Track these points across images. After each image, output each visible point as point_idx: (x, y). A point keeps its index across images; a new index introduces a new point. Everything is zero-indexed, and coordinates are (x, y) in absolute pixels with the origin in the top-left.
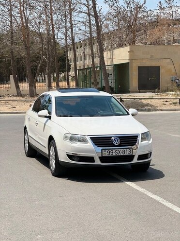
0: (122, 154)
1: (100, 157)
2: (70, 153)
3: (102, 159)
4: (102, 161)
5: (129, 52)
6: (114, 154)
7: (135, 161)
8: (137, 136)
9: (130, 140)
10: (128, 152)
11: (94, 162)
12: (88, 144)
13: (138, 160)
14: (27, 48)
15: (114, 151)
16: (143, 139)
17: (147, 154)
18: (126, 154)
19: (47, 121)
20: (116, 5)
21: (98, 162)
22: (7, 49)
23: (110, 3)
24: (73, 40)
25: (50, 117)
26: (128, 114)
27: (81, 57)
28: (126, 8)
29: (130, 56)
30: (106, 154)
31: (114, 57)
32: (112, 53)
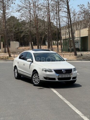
0: (66, 77)
1: (58, 78)
2: (45, 76)
3: (59, 79)
4: (59, 80)
5: (88, 31)
6: (63, 77)
7: (71, 80)
8: (72, 70)
9: (69, 71)
10: (69, 76)
11: (55, 80)
12: (53, 73)
13: (72, 79)
14: (37, 29)
15: (64, 75)
16: (74, 71)
17: (76, 77)
18: (68, 77)
19: (31, 63)
20: (83, 7)
21: (57, 80)
22: (27, 30)
23: (81, 6)
24: (60, 25)
25: (32, 62)
26: (64, 61)
27: (64, 34)
28: (88, 9)
29: (89, 32)
30: (60, 77)
31: (81, 33)
32: (80, 31)
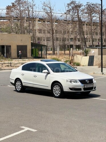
3: (85, 89)
6: (88, 87)
8: (93, 79)
11: (81, 90)
12: (79, 83)
13: (94, 89)
18: (91, 87)
19: (47, 75)
21: (83, 90)
26: (77, 71)
30: (85, 87)
